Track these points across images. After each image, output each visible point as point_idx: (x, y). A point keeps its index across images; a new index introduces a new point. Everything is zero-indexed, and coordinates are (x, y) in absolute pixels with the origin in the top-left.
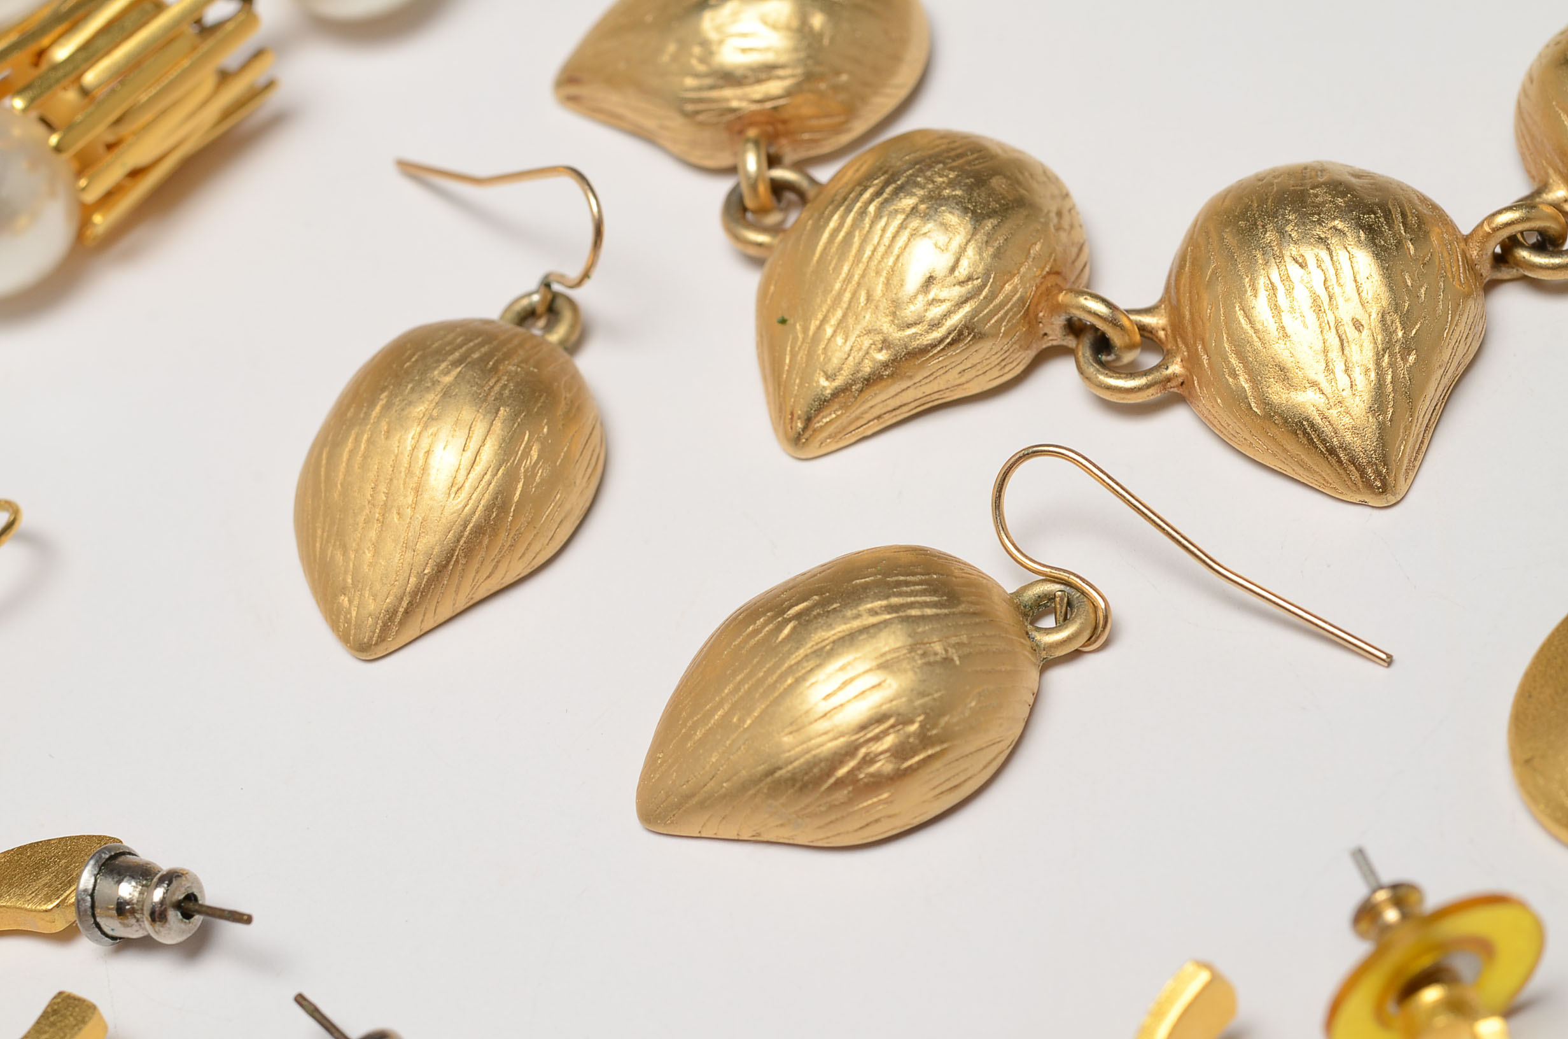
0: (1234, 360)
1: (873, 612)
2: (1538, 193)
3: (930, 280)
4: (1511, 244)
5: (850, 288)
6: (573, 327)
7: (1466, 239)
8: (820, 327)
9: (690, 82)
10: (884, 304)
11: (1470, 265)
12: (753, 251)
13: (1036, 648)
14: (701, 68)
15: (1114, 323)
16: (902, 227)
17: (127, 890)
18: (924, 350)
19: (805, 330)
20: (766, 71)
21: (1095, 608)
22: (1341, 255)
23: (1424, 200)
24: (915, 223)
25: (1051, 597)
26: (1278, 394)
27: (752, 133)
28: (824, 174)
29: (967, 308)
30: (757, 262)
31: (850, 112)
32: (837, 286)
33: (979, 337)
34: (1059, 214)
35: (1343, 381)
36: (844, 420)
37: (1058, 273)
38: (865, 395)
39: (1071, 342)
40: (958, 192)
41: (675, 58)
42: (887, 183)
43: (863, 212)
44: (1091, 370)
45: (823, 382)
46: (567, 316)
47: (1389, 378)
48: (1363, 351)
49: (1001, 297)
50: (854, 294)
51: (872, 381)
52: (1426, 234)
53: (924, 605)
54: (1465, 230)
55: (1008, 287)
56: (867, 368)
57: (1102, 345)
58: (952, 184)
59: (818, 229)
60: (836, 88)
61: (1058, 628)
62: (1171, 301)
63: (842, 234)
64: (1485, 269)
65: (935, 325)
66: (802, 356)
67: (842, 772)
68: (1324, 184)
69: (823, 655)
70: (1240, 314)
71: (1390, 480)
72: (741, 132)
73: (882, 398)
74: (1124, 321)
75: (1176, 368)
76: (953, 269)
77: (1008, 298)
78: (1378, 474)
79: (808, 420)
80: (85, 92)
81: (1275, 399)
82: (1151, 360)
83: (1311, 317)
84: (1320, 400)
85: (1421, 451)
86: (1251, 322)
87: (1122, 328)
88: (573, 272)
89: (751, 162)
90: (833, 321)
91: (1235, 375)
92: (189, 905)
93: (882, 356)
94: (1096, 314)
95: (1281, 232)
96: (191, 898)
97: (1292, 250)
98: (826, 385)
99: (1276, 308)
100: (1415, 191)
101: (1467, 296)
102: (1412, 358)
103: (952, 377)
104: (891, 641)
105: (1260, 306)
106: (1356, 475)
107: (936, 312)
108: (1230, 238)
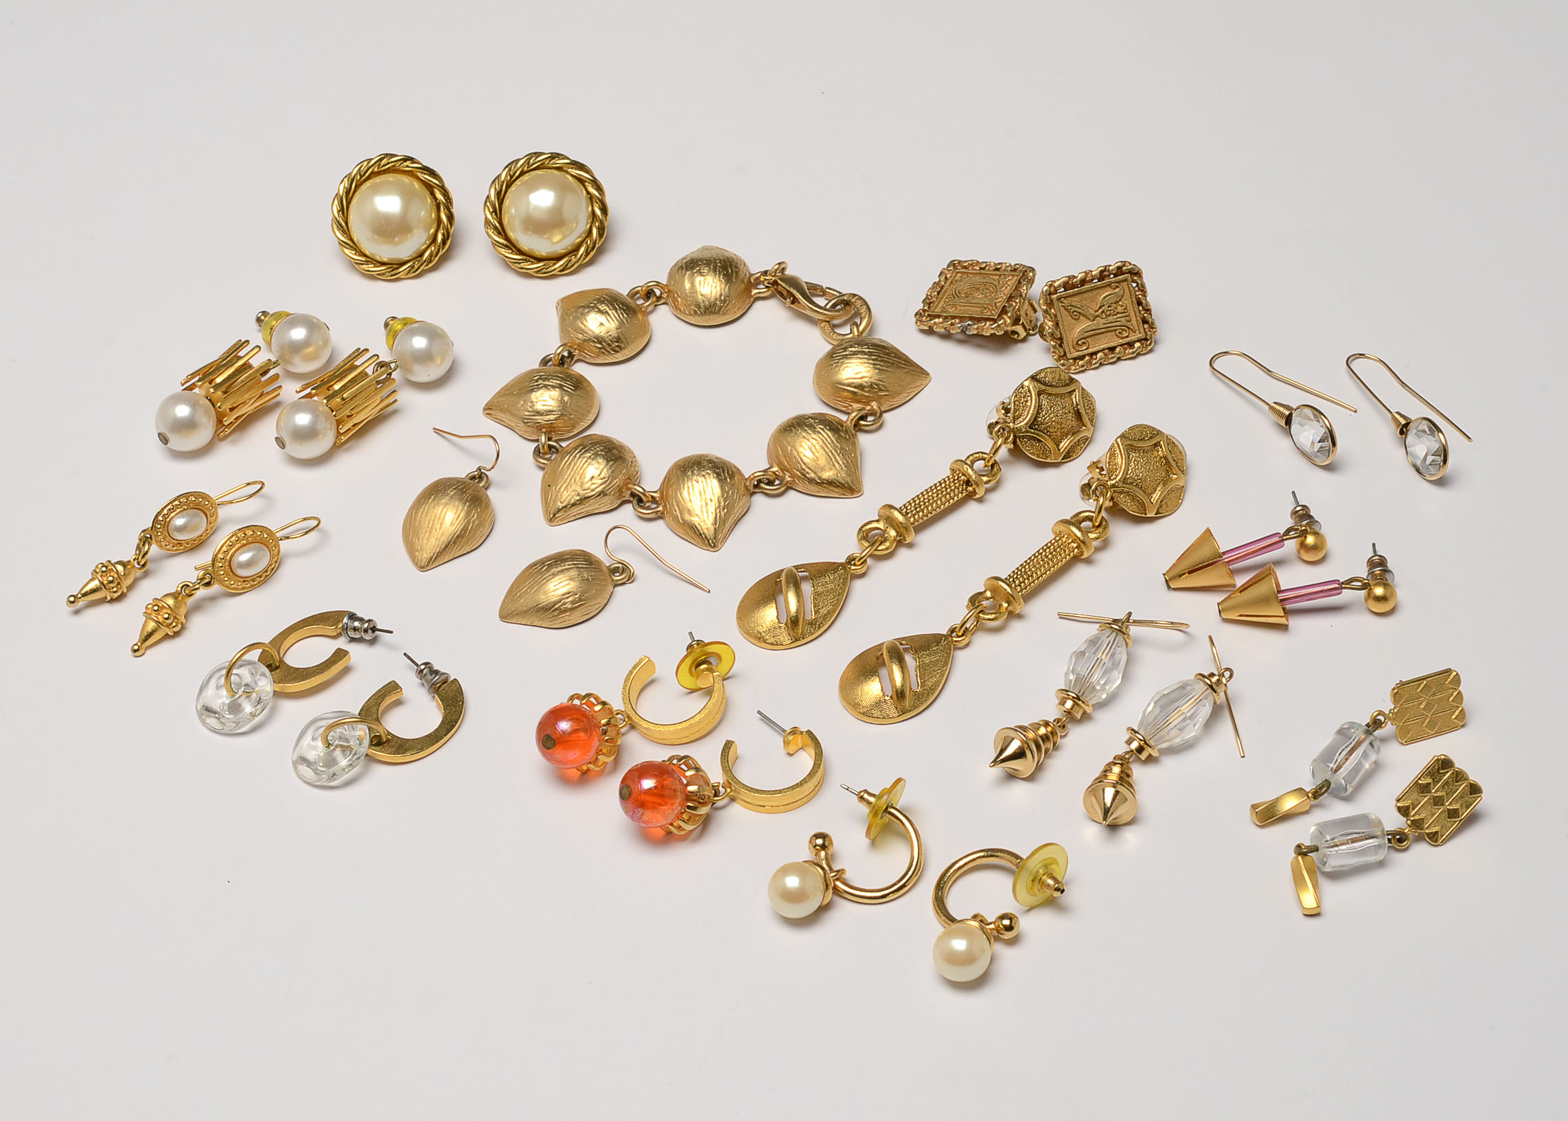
0: (676, 507)
1: (569, 565)
2: (769, 468)
3: (593, 478)
4: (760, 481)
5: (570, 478)
6: (487, 482)
7: (746, 479)
8: (560, 488)
9: (526, 413)
10: (579, 483)
11: (746, 487)
12: (541, 465)
13: (613, 580)
14: (530, 409)
15: (644, 494)
16: (586, 461)
17: (356, 624)
18: (589, 497)
19: (556, 489)
20: (550, 412)
21: (630, 571)
22: (708, 480)
23: (735, 467)
24: (590, 461)
25: (618, 568)
26: (687, 517)
27: (544, 430)
28: (564, 444)
29: (603, 486)
30: (543, 469)
31: (574, 427)
32: (566, 477)
33: (605, 495)
34: (632, 462)
35: (705, 515)
36: (564, 516)
37: (630, 479)
38: (572, 509)
39: (632, 499)
40: (603, 453)
41: (522, 406)
42: (582, 449)
43: (575, 456)
44: (636, 507)
45: (560, 504)
46: (485, 479)
47: (718, 516)
48: (712, 507)
49: (612, 484)
50: (571, 479)
51: (574, 505)
52: (734, 477)
53: (583, 564)
54: (747, 477)
55: (615, 482)
56: (572, 501)
57: (640, 500)
58: (601, 451)
59: (562, 460)
60: (570, 419)
61: (620, 576)
62: (661, 490)
63: (569, 462)
64: (751, 488)
65: (593, 490)
66: (554, 496)
67: (557, 606)
68: (707, 460)
69: (554, 575)
70: (679, 494)
71: (716, 544)
72: (540, 430)
73: (575, 510)
74: (647, 494)
75: (660, 508)
76: (599, 475)
77: (614, 485)
78: (713, 542)
79: (554, 515)
80: (343, 399)
81: (686, 518)
82: (654, 506)
83: (699, 496)
84: (699, 521)
85: (726, 538)
86: (682, 497)
87: (646, 496)
88: (489, 467)
89: (543, 439)
90: (564, 487)
91: (676, 511)
92: (374, 629)
93: (577, 498)
94: (639, 491)
95: (693, 472)
96: (374, 627)
97: (695, 477)
98: (561, 505)
99: (689, 494)
100: (732, 464)
101: (744, 495)
102: (725, 510)
103: (597, 506)
104: (573, 573)
105: (685, 493)
106: (706, 542)
107: (594, 486)
108: (679, 473)
